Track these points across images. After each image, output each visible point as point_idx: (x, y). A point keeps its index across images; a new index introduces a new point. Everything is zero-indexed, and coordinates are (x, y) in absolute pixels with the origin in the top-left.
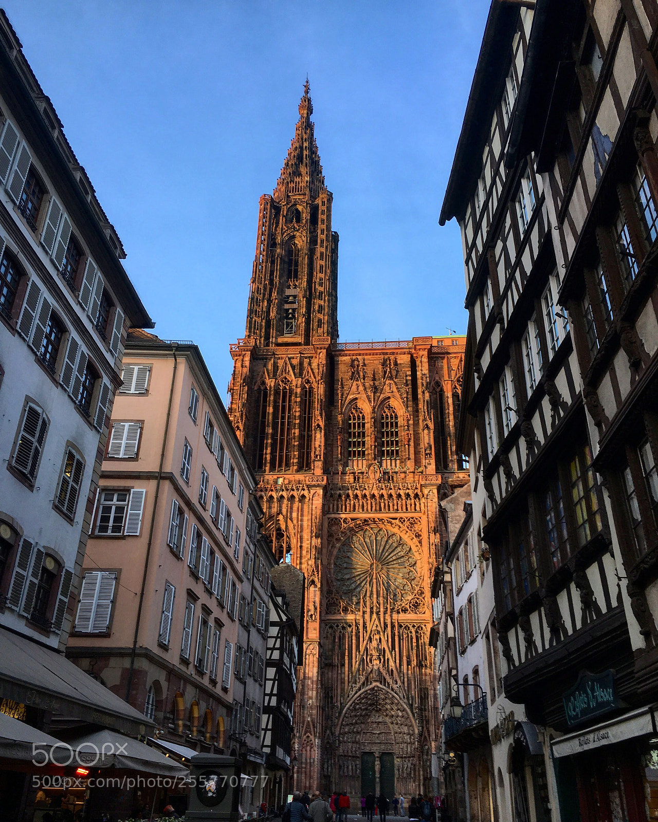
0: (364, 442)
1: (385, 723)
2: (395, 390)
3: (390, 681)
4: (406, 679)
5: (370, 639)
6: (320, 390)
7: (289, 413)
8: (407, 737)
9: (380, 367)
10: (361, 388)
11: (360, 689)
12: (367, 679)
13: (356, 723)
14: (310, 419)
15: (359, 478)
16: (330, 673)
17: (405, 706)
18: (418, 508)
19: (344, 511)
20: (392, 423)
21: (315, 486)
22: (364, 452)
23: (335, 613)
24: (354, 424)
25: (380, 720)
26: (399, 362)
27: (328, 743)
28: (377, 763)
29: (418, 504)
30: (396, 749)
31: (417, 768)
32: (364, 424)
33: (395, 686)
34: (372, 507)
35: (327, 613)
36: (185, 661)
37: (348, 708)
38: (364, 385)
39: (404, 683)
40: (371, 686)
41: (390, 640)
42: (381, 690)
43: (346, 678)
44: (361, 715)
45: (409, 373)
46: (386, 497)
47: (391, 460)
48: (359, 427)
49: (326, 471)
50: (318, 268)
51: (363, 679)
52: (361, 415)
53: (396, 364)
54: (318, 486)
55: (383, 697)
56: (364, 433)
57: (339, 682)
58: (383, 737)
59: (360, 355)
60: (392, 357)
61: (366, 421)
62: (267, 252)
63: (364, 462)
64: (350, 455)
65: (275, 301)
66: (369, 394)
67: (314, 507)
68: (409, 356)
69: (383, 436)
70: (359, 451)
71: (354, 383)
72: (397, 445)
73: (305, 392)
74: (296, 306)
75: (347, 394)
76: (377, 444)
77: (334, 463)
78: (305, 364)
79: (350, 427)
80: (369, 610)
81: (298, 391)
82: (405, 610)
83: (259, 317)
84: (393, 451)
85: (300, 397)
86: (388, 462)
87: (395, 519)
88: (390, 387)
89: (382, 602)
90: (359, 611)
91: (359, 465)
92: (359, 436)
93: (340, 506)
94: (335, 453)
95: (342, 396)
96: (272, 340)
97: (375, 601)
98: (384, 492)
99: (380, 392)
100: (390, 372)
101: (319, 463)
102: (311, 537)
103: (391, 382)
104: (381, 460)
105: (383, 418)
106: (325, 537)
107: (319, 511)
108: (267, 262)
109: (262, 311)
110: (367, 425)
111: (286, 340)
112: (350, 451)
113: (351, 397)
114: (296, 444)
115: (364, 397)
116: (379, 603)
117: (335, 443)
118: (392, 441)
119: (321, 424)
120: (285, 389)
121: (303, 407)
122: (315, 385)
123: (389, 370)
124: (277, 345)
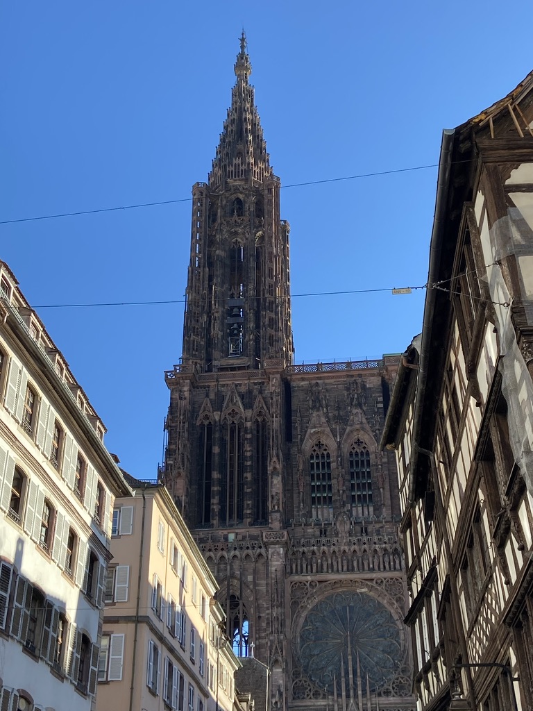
0: (330, 486)
2: (364, 421)
6: (276, 423)
7: (239, 452)
9: (345, 392)
10: (323, 420)
14: (264, 459)
15: (325, 531)
18: (398, 566)
19: (309, 572)
20: (362, 461)
21: (273, 543)
22: (330, 498)
23: (304, 698)
24: (318, 464)
26: (368, 386)
29: (397, 562)
32: (329, 464)
34: (342, 566)
35: (294, 699)
38: (327, 417)
45: (381, 399)
46: (359, 554)
47: (363, 507)
48: (323, 468)
49: (286, 524)
50: (267, 272)
52: (325, 453)
53: (364, 387)
54: (278, 543)
56: (329, 475)
59: (320, 378)
60: (359, 380)
61: (331, 460)
62: (204, 254)
63: (331, 511)
64: (313, 502)
65: (216, 315)
66: (334, 426)
67: (274, 569)
68: (380, 378)
69: (352, 477)
70: (325, 497)
71: (315, 414)
72: (370, 488)
73: (258, 425)
74: (240, 320)
75: (307, 427)
76: (345, 488)
77: (295, 513)
78: (256, 392)
79: (312, 468)
80: (344, 694)
81: (249, 424)
82: (387, 693)
83: (198, 335)
84: (365, 495)
85: (251, 433)
86: (360, 509)
87: (372, 580)
88: (357, 416)
89: (359, 683)
90: (333, 694)
91: (325, 515)
92: (324, 479)
93: (304, 566)
94: (296, 500)
95: (301, 430)
96: (215, 363)
97: (351, 682)
98: (356, 547)
99: (346, 425)
100: (358, 398)
101: (278, 515)
102: (272, 606)
103: (359, 411)
104: (351, 507)
105: (351, 454)
106: (288, 605)
107: (279, 574)
108: (204, 267)
109: (202, 328)
110: (333, 465)
111: (231, 361)
112: (313, 498)
113: (312, 431)
114: (249, 490)
115: (328, 430)
116: (355, 684)
117: (295, 488)
118: (364, 484)
119: (278, 467)
120: (233, 423)
121: (255, 445)
122: (268, 418)
123: (356, 396)
124: (221, 369)
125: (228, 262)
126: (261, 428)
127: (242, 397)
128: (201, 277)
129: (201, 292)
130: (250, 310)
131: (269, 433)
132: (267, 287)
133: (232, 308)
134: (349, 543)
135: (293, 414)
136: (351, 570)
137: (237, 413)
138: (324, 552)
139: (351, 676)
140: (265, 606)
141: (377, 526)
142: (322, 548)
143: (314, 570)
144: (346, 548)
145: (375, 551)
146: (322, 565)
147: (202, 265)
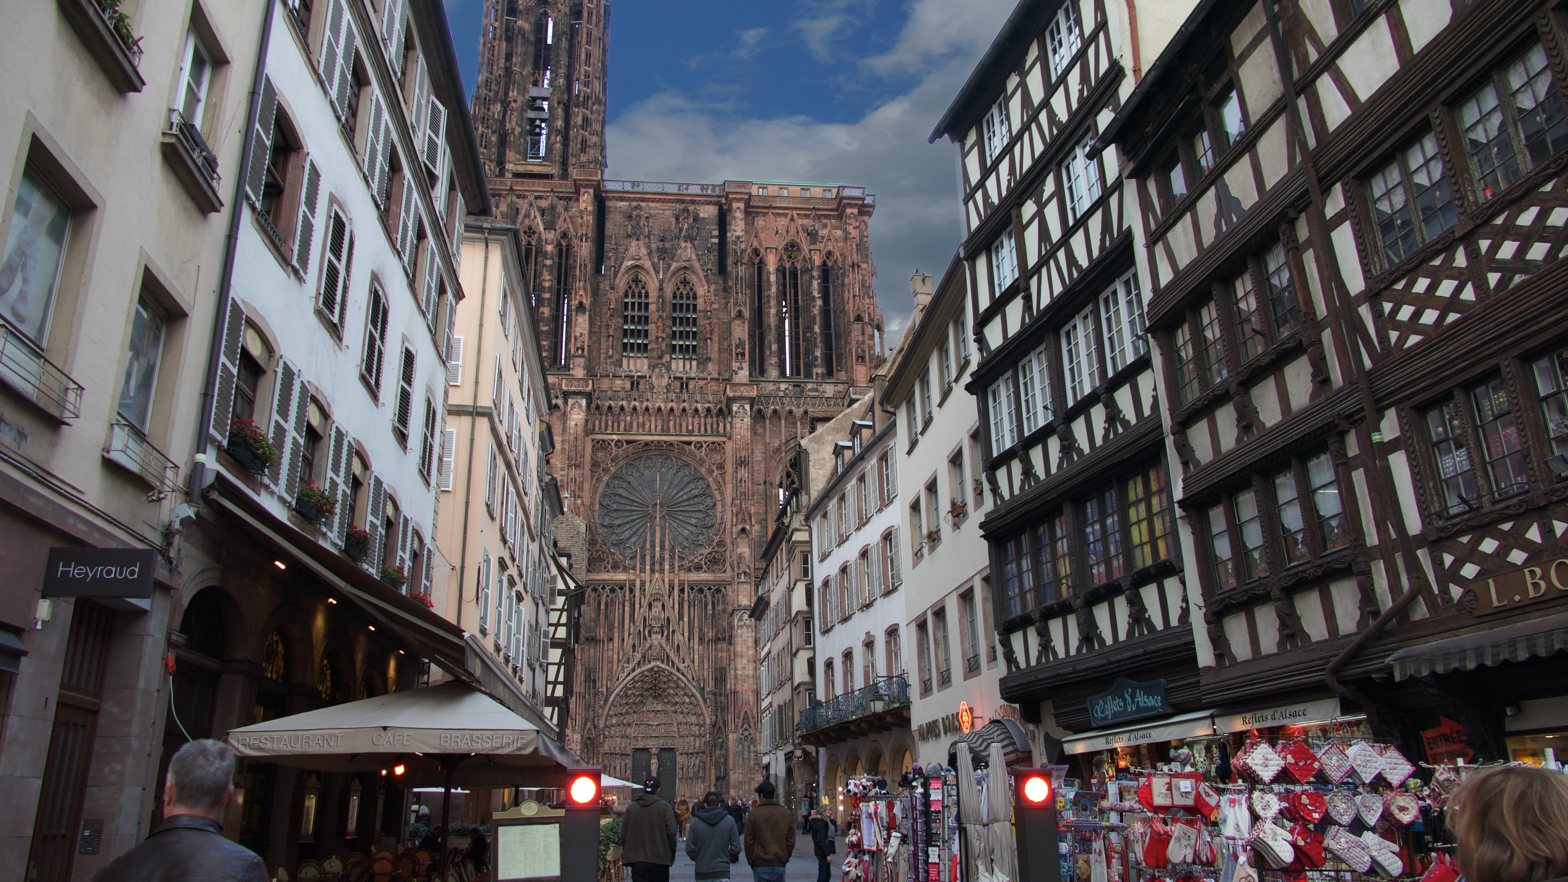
0: (646, 331)
1: (666, 712)
2: (694, 257)
3: (676, 660)
4: (696, 657)
5: (650, 605)
6: (584, 250)
8: (696, 730)
9: (673, 221)
10: (644, 251)
11: (633, 670)
12: (644, 657)
13: (627, 713)
14: (568, 290)
15: (638, 383)
16: (592, 650)
17: (694, 691)
18: (721, 430)
19: (616, 431)
20: (688, 305)
21: (575, 393)
22: (646, 345)
23: (600, 571)
24: (633, 304)
25: (659, 708)
26: (701, 215)
27: (589, 738)
28: (654, 761)
29: (721, 425)
30: (678, 744)
31: (707, 766)
32: (647, 305)
33: (681, 666)
34: (656, 427)
35: (589, 571)
36: (498, 649)
37: (618, 695)
38: (649, 247)
39: (693, 662)
40: (649, 666)
41: (677, 606)
42: (663, 670)
43: (615, 656)
44: (634, 703)
45: (716, 233)
46: (677, 412)
47: (684, 359)
48: (640, 309)
49: (591, 372)
50: (582, 57)
51: (638, 656)
52: (643, 292)
53: (696, 219)
54: (579, 393)
55: (665, 679)
56: (647, 318)
57: (605, 662)
58: (662, 729)
59: (643, 200)
60: (691, 208)
61: (650, 300)
62: (501, 23)
63: (646, 361)
64: (625, 349)
65: (514, 105)
66: (656, 260)
67: (573, 423)
68: (717, 208)
69: (674, 324)
70: (639, 345)
71: (634, 243)
72: (694, 338)
73: (561, 251)
74: (545, 115)
75: (623, 258)
76: (664, 335)
77: (602, 360)
78: (560, 209)
79: (626, 309)
80: (648, 567)
81: (549, 248)
82: (698, 568)
83: (488, 128)
84: (688, 346)
85: (552, 258)
86: (681, 363)
87: (689, 443)
88: (687, 252)
89: (667, 556)
90: (634, 568)
91: (639, 365)
92: (639, 323)
93: (610, 423)
94: (604, 345)
95: (616, 260)
96: (510, 166)
97: (657, 555)
98: (674, 405)
99: (672, 259)
100: (687, 230)
101: (582, 360)
102: (570, 466)
103: (689, 245)
104: (672, 359)
105: (675, 297)
106: (588, 466)
107: (580, 429)
108: (500, 40)
109: (493, 119)
110: (652, 307)
111: (530, 168)
112: (625, 345)
113: (630, 263)
114: (545, 329)
115: (648, 264)
116: (662, 558)
117: (604, 330)
118: (688, 332)
119: (584, 301)
120: (529, 244)
121: (556, 274)
122: (575, 242)
123: (686, 226)
124: (517, 175)
125: (532, 38)
126: (565, 252)
127: (543, 212)
128: (496, 53)
129: (494, 72)
130: (559, 103)
131: (575, 261)
132: (582, 77)
133: (534, 99)
134: (666, 401)
135: (606, 240)
136: (665, 431)
137: (534, 233)
138: (635, 409)
139: (658, 549)
140: (559, 466)
141: (701, 383)
142: (633, 403)
143: (622, 429)
144: (663, 406)
145: (696, 410)
146: (631, 423)
147: (498, 36)
